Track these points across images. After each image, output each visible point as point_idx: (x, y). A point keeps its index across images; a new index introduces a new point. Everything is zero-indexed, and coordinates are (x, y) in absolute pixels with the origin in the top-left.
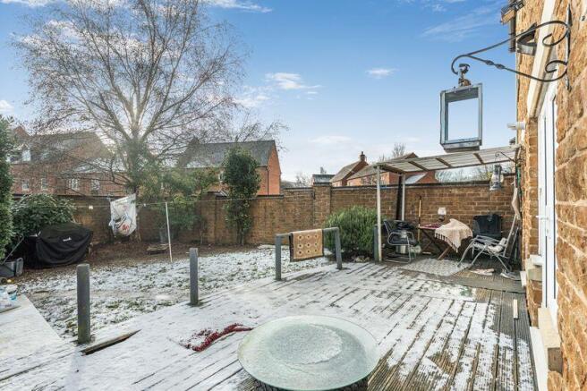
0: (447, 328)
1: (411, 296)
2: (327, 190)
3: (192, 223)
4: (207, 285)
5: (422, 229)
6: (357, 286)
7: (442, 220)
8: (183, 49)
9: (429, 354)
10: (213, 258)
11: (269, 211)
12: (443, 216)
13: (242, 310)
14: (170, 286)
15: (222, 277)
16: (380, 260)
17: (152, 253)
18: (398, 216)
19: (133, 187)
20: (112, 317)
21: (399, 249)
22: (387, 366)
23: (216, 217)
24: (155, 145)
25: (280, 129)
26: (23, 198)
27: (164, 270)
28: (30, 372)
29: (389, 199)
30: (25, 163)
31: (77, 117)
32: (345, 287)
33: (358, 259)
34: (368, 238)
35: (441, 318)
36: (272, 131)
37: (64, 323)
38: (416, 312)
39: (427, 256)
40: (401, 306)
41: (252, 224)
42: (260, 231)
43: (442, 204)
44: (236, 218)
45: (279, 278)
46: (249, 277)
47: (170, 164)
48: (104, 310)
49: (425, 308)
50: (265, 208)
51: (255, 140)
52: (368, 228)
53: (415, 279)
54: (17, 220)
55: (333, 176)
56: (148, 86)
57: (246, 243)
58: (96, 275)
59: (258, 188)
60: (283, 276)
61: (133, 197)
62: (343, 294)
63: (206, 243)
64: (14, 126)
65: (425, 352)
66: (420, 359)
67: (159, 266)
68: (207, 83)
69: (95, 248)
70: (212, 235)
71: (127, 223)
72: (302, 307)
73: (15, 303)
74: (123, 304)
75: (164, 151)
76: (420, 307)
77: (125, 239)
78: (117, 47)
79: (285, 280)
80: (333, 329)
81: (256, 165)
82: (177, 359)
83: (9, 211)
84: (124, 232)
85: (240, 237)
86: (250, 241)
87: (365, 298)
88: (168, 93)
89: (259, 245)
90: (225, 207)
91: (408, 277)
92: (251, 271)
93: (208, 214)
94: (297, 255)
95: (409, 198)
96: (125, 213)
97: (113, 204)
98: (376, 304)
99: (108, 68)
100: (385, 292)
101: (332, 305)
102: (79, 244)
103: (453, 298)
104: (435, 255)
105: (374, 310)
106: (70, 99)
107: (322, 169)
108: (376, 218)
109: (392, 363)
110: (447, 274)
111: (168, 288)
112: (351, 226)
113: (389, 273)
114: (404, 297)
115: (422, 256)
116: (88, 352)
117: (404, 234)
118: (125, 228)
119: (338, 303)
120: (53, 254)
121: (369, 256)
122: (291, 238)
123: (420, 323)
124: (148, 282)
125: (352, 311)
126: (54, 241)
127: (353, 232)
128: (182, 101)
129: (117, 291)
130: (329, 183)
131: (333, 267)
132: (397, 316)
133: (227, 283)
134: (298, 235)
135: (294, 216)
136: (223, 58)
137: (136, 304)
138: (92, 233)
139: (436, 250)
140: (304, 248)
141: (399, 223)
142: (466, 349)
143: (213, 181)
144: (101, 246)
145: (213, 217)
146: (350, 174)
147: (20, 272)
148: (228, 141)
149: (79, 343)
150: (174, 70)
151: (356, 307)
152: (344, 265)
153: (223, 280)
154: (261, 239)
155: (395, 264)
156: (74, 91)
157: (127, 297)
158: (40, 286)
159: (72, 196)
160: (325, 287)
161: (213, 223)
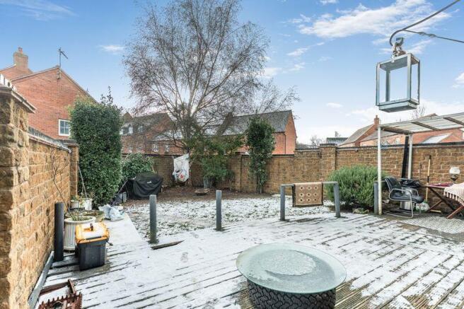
0: (433, 278)
1: (404, 246)
2: (333, 150)
3: (225, 174)
4: (231, 219)
5: (429, 188)
6: (351, 232)
7: (454, 180)
8: (220, 48)
9: (405, 294)
10: (237, 201)
11: (282, 167)
12: (455, 175)
13: (251, 238)
14: (206, 217)
15: (242, 215)
16: (380, 212)
17: (198, 194)
18: (404, 174)
19: (186, 149)
20: (170, 232)
21: (403, 205)
22: (360, 295)
23: (241, 171)
24: (201, 119)
25: (293, 101)
26: (127, 156)
27: (204, 206)
28: (127, 254)
29: (394, 159)
30: (129, 135)
31: (156, 103)
32: (338, 232)
33: (356, 210)
34: (369, 193)
35: (430, 268)
36: (286, 103)
37: (145, 232)
38: (404, 259)
39: (436, 214)
40: (391, 253)
41: (268, 177)
42: (275, 183)
43: (455, 164)
44: (255, 172)
45: (283, 219)
46: (261, 217)
47: (210, 132)
48: (166, 227)
49: (416, 257)
50: (279, 165)
51: (272, 111)
52: (368, 184)
53: (412, 233)
54: (124, 169)
55: (346, 139)
56: (197, 78)
57: (263, 192)
58: (164, 206)
59: (273, 149)
60: (286, 218)
61: (187, 156)
62: (336, 236)
63: (234, 191)
64: (123, 112)
65: (401, 292)
66: (395, 297)
67: (201, 203)
68: (236, 70)
69: (165, 189)
70: (239, 184)
71: (183, 173)
72: (297, 242)
73: (122, 217)
74: (177, 225)
75: (206, 123)
76: (410, 256)
77: (182, 184)
78: (178, 54)
79: (288, 221)
80: (311, 256)
81: (272, 131)
82: (202, 260)
83: (121, 163)
84: (182, 180)
85: (258, 187)
86: (266, 191)
87: (355, 242)
88: (209, 81)
89: (273, 194)
90: (248, 163)
91: (406, 230)
92: (264, 213)
93: (236, 169)
94: (299, 202)
95: (417, 157)
96: (182, 166)
97: (175, 160)
98: (364, 248)
99: (172, 69)
100: (377, 240)
101: (323, 243)
102: (156, 185)
103: (452, 253)
104: (445, 214)
105: (361, 252)
106: (152, 93)
107: (336, 133)
108: (377, 175)
109: (365, 293)
110: (453, 231)
111: (205, 218)
112: (351, 181)
113: (387, 224)
114: (395, 247)
115: (428, 213)
116: (155, 248)
117: (409, 191)
118: (182, 177)
119: (329, 243)
120: (142, 191)
121: (369, 209)
122: (294, 188)
123: (404, 269)
124: (193, 213)
125: (340, 250)
126: (142, 183)
127: (354, 187)
128: (219, 86)
129: (175, 217)
130: (334, 144)
131: (333, 215)
132: (383, 261)
133: (244, 219)
134: (300, 186)
135: (303, 172)
136: (247, 50)
137: (185, 226)
138: (163, 179)
139: (447, 208)
140: (305, 197)
141: (404, 181)
142: (449, 297)
143: (239, 144)
144: (168, 188)
145: (239, 171)
146: (364, 137)
147: (125, 200)
148: (251, 113)
149: (150, 242)
150: (213, 65)
151: (344, 248)
152: (343, 214)
153: (242, 217)
154: (275, 190)
155: (396, 218)
156: (154, 87)
157: (180, 221)
158: (135, 209)
159: (152, 155)
160: (320, 230)
161: (239, 175)
